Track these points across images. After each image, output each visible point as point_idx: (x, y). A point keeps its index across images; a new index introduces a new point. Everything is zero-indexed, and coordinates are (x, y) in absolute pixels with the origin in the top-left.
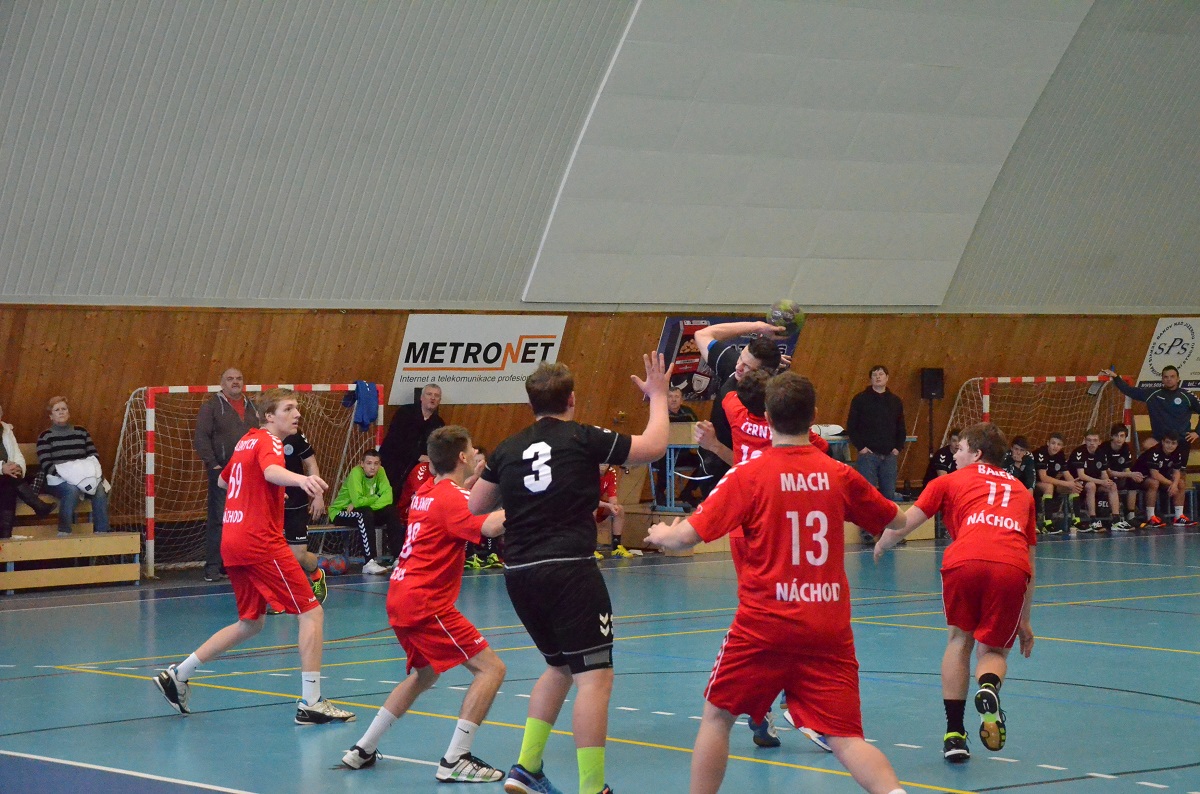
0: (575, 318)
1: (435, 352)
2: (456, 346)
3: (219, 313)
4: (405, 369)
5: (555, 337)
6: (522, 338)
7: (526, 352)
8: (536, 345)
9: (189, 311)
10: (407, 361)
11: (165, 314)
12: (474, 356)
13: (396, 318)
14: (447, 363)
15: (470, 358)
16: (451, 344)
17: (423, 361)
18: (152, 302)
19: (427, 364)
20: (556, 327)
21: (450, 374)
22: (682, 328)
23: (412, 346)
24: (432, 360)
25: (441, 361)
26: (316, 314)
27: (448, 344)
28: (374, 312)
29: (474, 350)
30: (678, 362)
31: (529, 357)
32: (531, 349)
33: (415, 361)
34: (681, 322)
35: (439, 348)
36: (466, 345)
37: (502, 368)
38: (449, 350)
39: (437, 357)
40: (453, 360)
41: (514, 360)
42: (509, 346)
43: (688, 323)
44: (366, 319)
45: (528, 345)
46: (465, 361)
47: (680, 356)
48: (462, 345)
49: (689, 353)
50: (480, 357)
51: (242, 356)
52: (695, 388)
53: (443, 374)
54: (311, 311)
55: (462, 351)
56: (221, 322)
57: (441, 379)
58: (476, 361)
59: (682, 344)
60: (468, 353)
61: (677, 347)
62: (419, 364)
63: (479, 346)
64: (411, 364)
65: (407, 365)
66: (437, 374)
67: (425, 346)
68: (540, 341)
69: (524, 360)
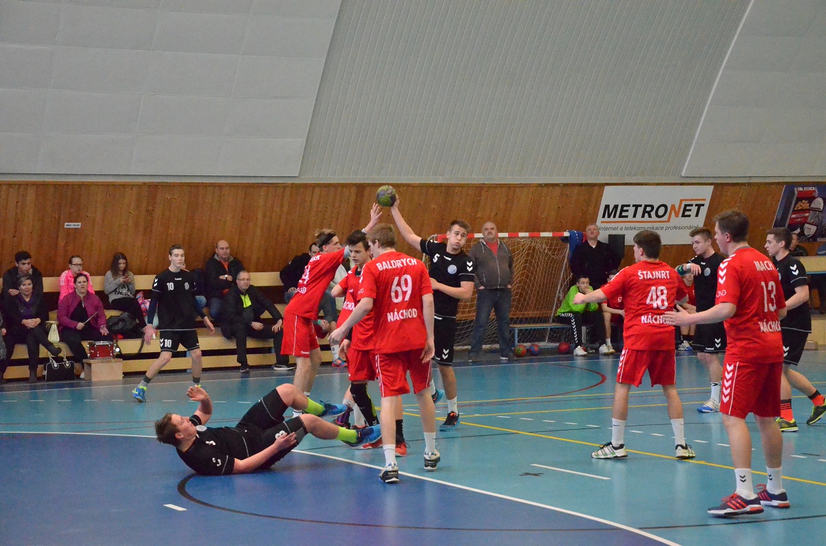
0: (719, 188)
1: (622, 210)
2: (637, 207)
3: (481, 188)
4: (602, 222)
5: (705, 200)
6: (681, 201)
7: (685, 210)
8: (692, 205)
9: (462, 186)
10: (604, 217)
11: (448, 189)
12: (649, 213)
13: (596, 189)
14: (630, 218)
15: (646, 214)
16: (634, 206)
17: (614, 217)
18: (440, 180)
19: (617, 219)
20: (706, 193)
21: (632, 225)
22: (796, 193)
23: (607, 207)
24: (621, 216)
25: (627, 217)
26: (543, 187)
27: (631, 206)
28: (581, 185)
29: (649, 209)
30: (793, 216)
31: (687, 213)
32: (688, 208)
33: (609, 217)
34: (795, 189)
35: (625, 208)
36: (643, 206)
37: (669, 221)
38: (632, 210)
39: (624, 214)
40: (634, 216)
41: (677, 215)
42: (673, 207)
43: (801, 189)
44: (576, 190)
45: (686, 206)
46: (643, 216)
47: (794, 212)
48: (641, 206)
49: (802, 210)
50: (653, 214)
51: (496, 214)
52: (806, 233)
53: (628, 225)
54: (540, 185)
55: (640, 210)
56: (483, 193)
57: (626, 229)
58: (650, 216)
59: (796, 204)
60: (645, 211)
61: (793, 206)
62: (612, 219)
63: (652, 207)
64: (606, 219)
65: (604, 220)
66: (623, 225)
67: (616, 207)
68: (694, 203)
69: (683, 215)
